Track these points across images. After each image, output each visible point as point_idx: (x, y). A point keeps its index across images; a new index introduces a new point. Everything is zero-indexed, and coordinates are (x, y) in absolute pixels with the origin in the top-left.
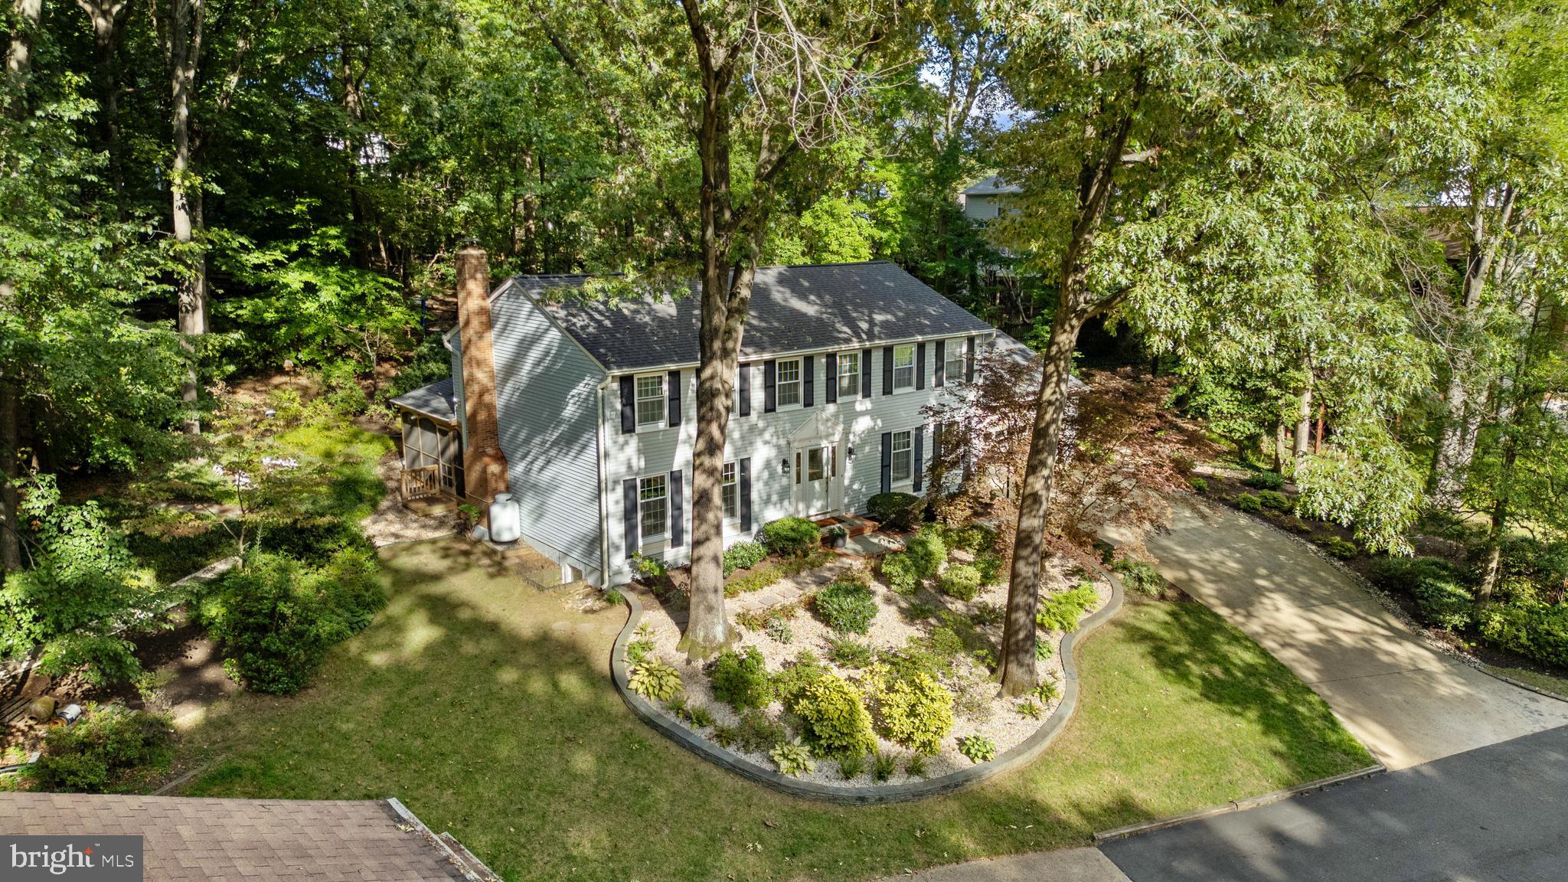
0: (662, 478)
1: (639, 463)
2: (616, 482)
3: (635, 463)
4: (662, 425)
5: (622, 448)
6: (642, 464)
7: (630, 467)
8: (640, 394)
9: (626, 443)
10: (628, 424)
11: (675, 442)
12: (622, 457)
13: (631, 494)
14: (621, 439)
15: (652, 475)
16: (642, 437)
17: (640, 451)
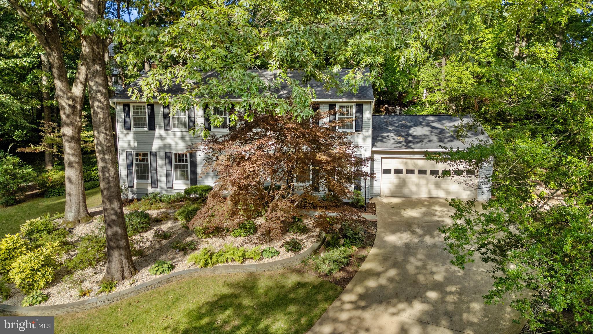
0: (147, 154)
1: (134, 144)
2: (123, 151)
3: (132, 143)
4: (146, 128)
5: (126, 135)
6: (136, 144)
7: (129, 145)
8: (134, 113)
9: (128, 133)
10: (127, 125)
11: (153, 138)
12: (126, 139)
13: (130, 157)
14: (125, 132)
15: (141, 151)
16: (135, 132)
17: (134, 138)
